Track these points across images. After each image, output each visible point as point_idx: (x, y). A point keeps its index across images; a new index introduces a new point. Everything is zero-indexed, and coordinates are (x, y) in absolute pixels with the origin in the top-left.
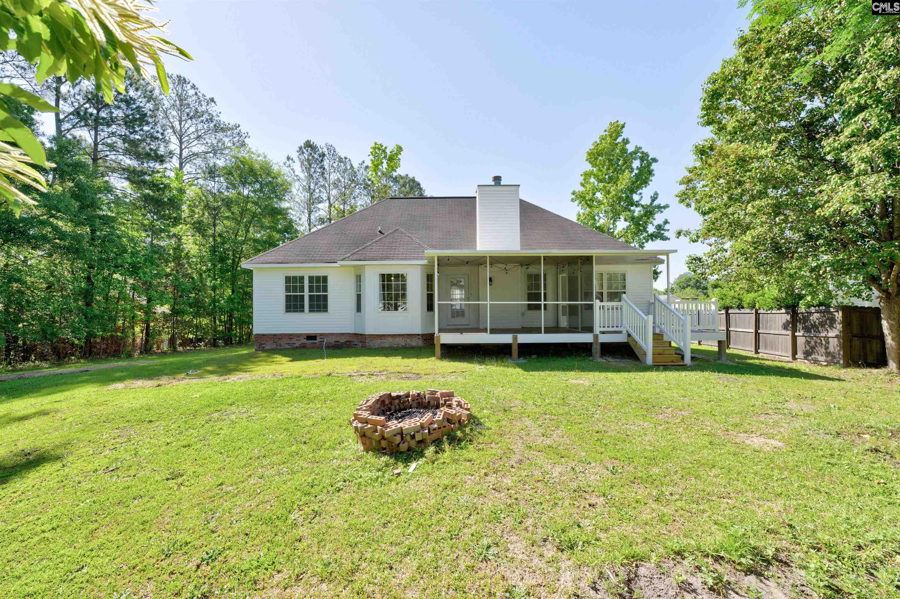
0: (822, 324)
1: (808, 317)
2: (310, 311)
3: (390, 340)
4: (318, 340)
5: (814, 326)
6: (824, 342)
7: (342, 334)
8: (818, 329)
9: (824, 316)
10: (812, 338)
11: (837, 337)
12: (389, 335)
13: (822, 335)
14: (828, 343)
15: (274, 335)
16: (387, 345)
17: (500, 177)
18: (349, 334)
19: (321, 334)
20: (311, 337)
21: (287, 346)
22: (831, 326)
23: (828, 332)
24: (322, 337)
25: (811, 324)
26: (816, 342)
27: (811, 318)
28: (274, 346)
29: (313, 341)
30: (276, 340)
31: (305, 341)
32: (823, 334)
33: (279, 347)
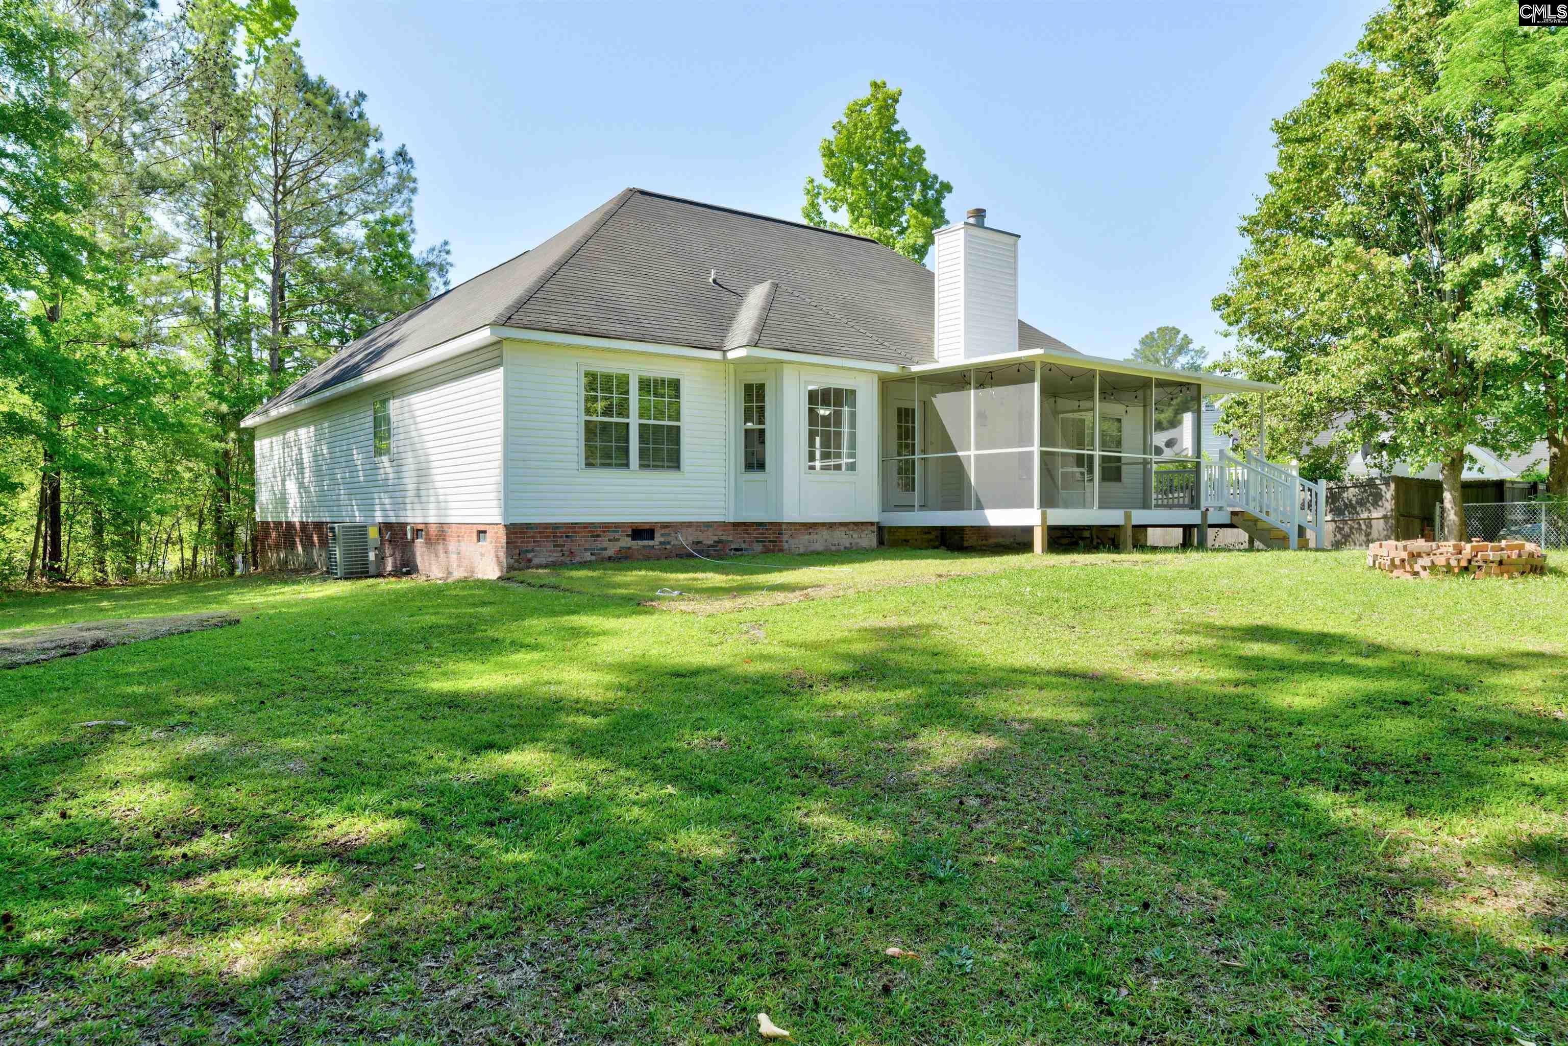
0: (1361, 503)
1: (1340, 494)
2: (642, 466)
3: (825, 533)
4: (658, 538)
5: (1350, 506)
6: (1364, 527)
7: (708, 525)
8: (1355, 508)
9: (1365, 491)
10: (1345, 522)
11: (1385, 517)
12: (824, 524)
13: (1362, 516)
14: (1370, 526)
15: (555, 527)
16: (819, 547)
17: (984, 211)
18: (724, 524)
19: (666, 526)
20: (642, 532)
21: (588, 556)
22: (1375, 504)
23: (1370, 511)
24: (667, 531)
25: (1345, 504)
26: (1351, 528)
27: (1345, 495)
28: (556, 556)
29: (646, 543)
30: (560, 541)
31: (627, 542)
32: (1365, 515)
33: (567, 560)
